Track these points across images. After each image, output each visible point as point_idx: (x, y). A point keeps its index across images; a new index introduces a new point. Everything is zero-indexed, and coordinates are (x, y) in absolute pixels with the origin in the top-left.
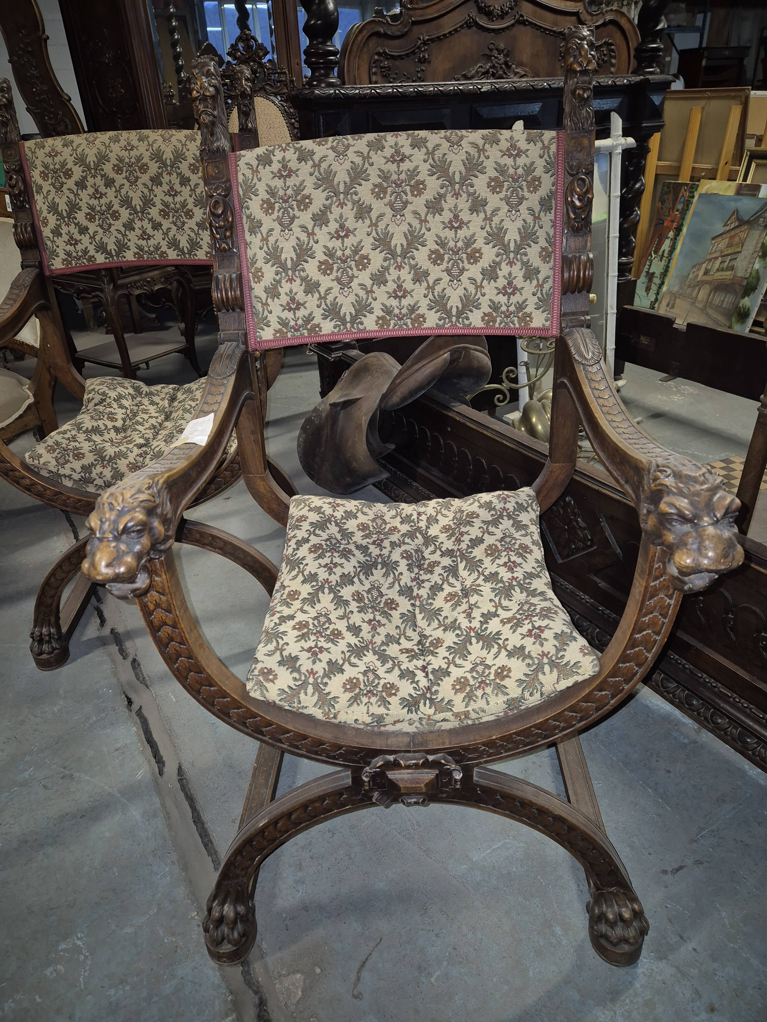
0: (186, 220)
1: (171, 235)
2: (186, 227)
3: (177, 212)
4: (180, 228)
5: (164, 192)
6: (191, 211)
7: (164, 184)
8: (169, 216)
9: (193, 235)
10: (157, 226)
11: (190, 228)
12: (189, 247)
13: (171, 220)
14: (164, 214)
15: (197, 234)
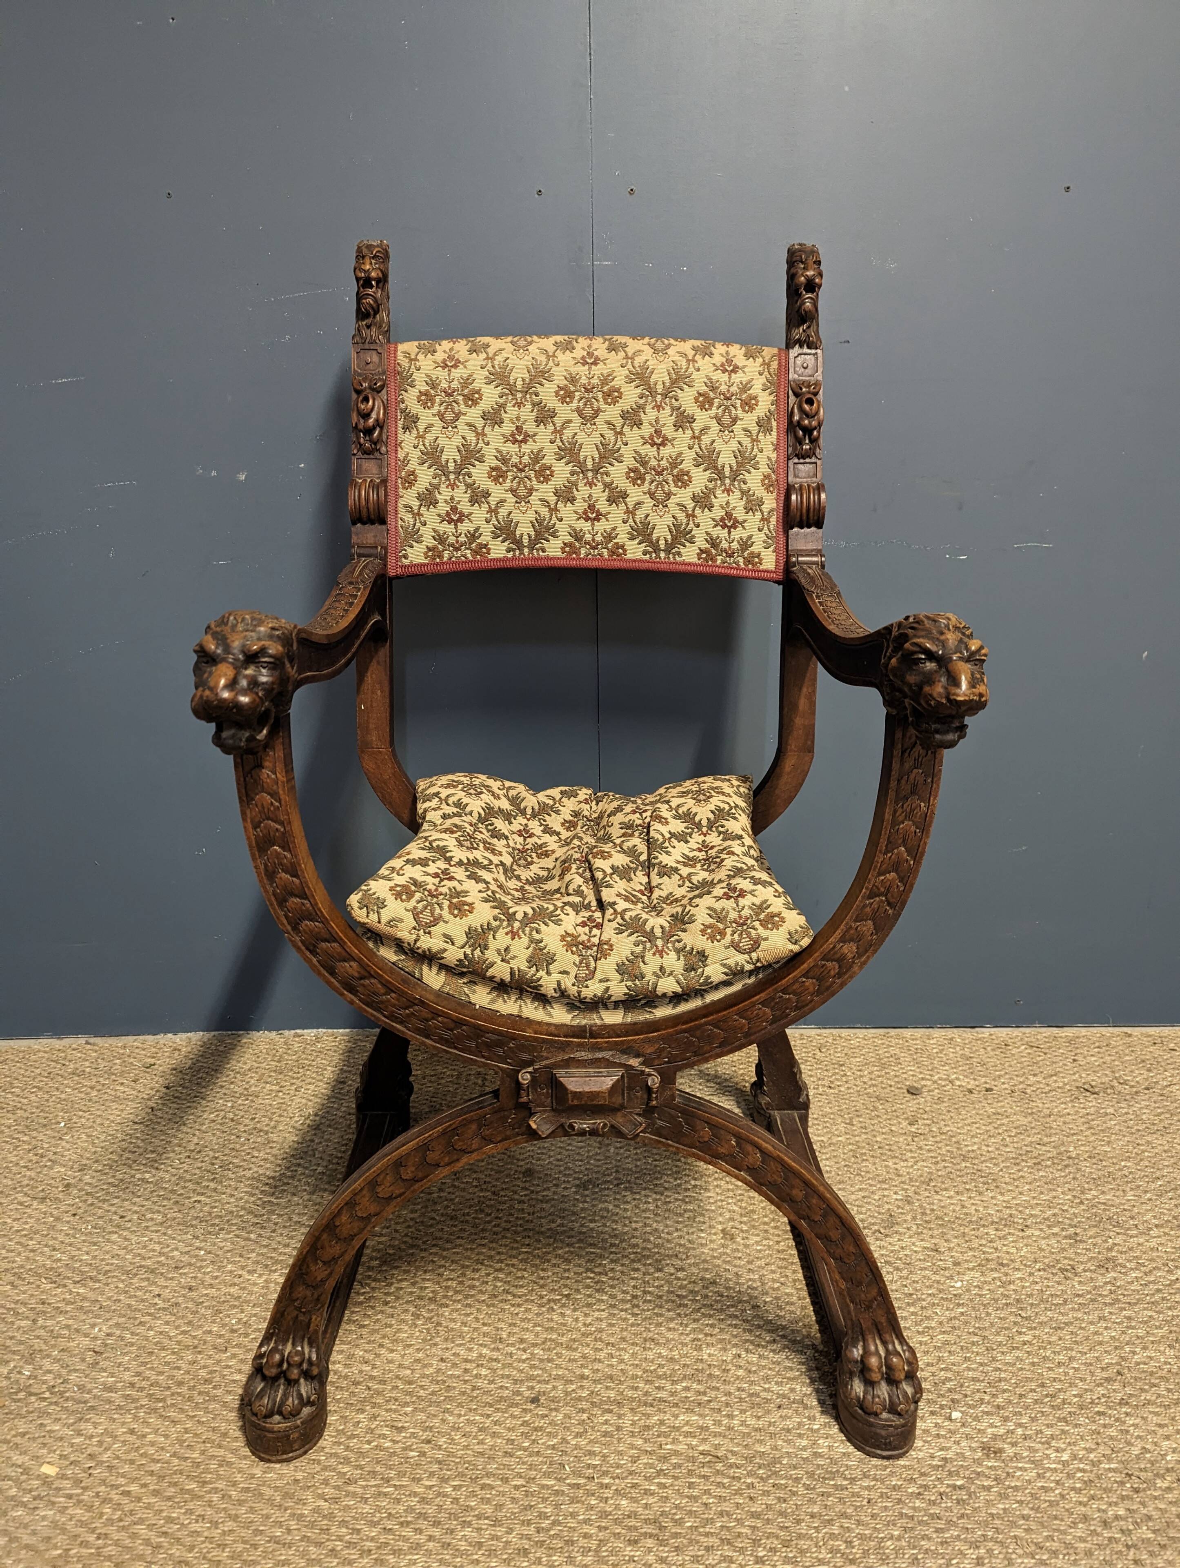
0: (674, 489)
1: (640, 514)
2: (672, 502)
3: (660, 474)
4: (661, 502)
5: (643, 438)
6: (687, 473)
7: (645, 424)
8: (644, 480)
9: (681, 517)
10: (617, 497)
11: (678, 504)
12: (669, 538)
13: (646, 486)
14: (636, 476)
15: (691, 516)
